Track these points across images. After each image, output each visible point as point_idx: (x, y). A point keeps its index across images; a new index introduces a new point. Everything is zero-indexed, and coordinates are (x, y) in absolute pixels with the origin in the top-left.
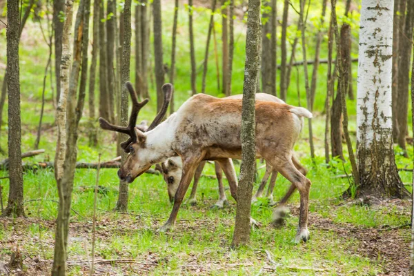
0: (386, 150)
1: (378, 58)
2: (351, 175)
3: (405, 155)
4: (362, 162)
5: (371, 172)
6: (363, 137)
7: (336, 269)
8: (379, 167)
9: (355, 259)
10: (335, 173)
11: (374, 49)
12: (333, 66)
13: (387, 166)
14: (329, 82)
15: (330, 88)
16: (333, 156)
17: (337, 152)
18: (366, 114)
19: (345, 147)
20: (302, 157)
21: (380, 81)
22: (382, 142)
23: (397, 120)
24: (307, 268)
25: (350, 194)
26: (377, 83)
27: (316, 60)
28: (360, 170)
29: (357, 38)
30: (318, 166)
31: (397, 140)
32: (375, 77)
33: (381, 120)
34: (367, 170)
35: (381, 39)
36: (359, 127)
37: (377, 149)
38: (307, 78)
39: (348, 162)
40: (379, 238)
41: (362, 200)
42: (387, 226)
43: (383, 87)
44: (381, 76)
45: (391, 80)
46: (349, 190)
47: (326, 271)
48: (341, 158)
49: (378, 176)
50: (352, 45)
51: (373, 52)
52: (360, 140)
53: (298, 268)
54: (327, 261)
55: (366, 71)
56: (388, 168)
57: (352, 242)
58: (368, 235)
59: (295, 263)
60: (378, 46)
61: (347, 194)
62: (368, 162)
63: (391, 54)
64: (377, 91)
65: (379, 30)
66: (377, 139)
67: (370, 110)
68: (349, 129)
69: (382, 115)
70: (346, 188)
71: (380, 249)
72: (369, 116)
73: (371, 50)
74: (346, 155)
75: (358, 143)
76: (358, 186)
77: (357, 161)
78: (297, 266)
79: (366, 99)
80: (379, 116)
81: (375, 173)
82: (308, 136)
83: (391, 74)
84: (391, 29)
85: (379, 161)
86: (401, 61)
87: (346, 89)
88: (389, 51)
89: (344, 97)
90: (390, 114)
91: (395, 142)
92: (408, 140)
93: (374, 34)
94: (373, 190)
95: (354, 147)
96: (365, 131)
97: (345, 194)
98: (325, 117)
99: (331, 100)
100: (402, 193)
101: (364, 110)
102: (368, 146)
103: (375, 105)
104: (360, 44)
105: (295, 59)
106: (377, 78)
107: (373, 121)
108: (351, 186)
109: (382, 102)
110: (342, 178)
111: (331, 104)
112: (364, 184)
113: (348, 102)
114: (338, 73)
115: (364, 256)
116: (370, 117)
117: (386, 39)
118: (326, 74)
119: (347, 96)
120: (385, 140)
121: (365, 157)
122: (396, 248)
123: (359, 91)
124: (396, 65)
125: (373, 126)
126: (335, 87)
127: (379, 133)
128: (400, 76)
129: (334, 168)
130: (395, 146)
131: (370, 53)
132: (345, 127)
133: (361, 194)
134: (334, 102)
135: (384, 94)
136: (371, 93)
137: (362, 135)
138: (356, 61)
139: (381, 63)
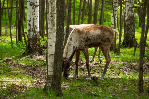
0: (37, 38)
1: (34, 6)
2: (25, 47)
3: (44, 40)
4: (29, 43)
5: (32, 46)
6: (29, 34)
7: (20, 81)
8: (35, 45)
9: (27, 77)
10: (20, 47)
11: (32, 3)
12: (18, 9)
13: (38, 44)
14: (17, 15)
15: (17, 17)
16: (19, 41)
17: (20, 40)
18: (30, 26)
19: (23, 38)
20: (8, 41)
21: (35, 14)
22: (36, 36)
23: (41, 28)
24: (10, 81)
25: (25, 54)
26: (34, 15)
27: (12, 7)
28: (28, 46)
30: (13, 44)
31: (41, 35)
32: (33, 13)
33: (36, 28)
34: (31, 46)
36: (28, 31)
37: (34, 38)
38: (9, 13)
39: (24, 43)
41: (29, 56)
42: (38, 65)
43: (36, 16)
44: (35, 12)
45: (38, 14)
46: (25, 53)
47: (17, 81)
48: (22, 41)
49: (35, 47)
50: (25, 2)
51: (32, 4)
52: (28, 35)
53: (7, 81)
54: (17, 78)
55: (30, 11)
56: (38, 45)
57: (26, 71)
58: (31, 68)
59: (6, 79)
60: (34, 2)
62: (31, 43)
63: (38, 5)
64: (34, 18)
66: (34, 35)
67: (32, 25)
68: (24, 31)
69: (36, 26)
70: (24, 52)
71: (35, 73)
72: (31, 27)
74: (24, 41)
75: (27, 36)
76: (28, 51)
77: (27, 42)
78: (6, 80)
79: (30, 21)
80: (35, 27)
81: (34, 47)
82: (10, 34)
83: (38, 12)
85: (35, 42)
86: (42, 8)
87: (23, 17)
88: (38, 4)
89: (22, 20)
90: (39, 26)
91: (40, 36)
92: (45, 35)
94: (33, 53)
95: (26, 38)
96: (30, 32)
97: (23, 54)
98: (16, 27)
99: (18, 21)
100: (43, 53)
101: (30, 24)
102: (31, 37)
103: (33, 23)
104: (28, 1)
105: (4, 7)
106: (34, 13)
107: (33, 28)
108: (25, 51)
109: (36, 22)
110: (22, 48)
111: (18, 23)
112: (30, 50)
113: (24, 22)
114: (20, 12)
115: (30, 76)
116: (32, 27)
118: (16, 12)
119: (23, 20)
121: (30, 41)
122: (41, 72)
123: (28, 18)
124: (40, 9)
125: (33, 30)
126: (19, 17)
127: (35, 32)
128: (42, 13)
129: (19, 45)
130: (40, 37)
131: (31, 5)
132: (23, 31)
133: (29, 54)
134: (19, 22)
135: (36, 19)
136: (32, 18)
137: (29, 33)
138: (26, 7)
139: (35, 8)
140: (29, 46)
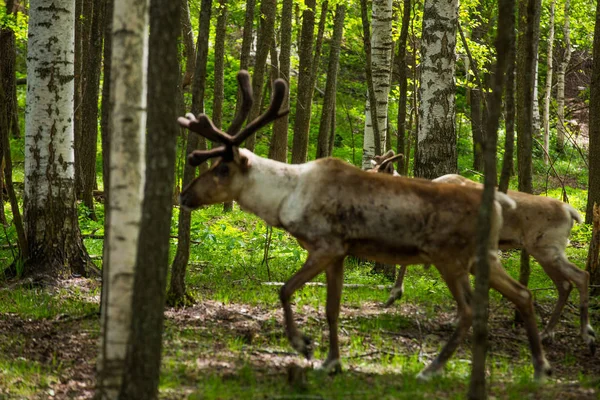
0: (67, 209)
1: (55, 79)
2: (15, 244)
3: (92, 217)
4: (33, 227)
5: (44, 240)
6: (33, 191)
8: (56, 234)
9: (20, 365)
11: (49, 66)
13: (68, 232)
18: (37, 158)
19: (8, 206)
21: (58, 112)
22: (61, 198)
23: (81, 167)
25: (15, 272)
26: (54, 116)
28: (28, 238)
29: (25, 51)
31: (82, 195)
32: (50, 106)
33: (60, 167)
34: (39, 238)
35: (59, 52)
36: (28, 177)
37: (54, 208)
39: (12, 228)
40: (55, 334)
41: (31, 280)
42: (65, 316)
43: (61, 120)
44: (60, 104)
45: (72, 111)
46: (13, 266)
48: (3, 220)
49: (55, 245)
50: (17, 60)
51: (47, 71)
52: (28, 194)
55: (38, 97)
56: (69, 235)
57: (15, 340)
58: (39, 330)
60: (54, 63)
61: (10, 272)
62: (41, 225)
63: (72, 74)
64: (54, 126)
65: (56, 40)
66: (53, 193)
67: (44, 153)
68: (14, 179)
69: (61, 159)
70: (9, 263)
71: (55, 349)
72: (42, 161)
73: (45, 67)
74: (10, 217)
75: (26, 200)
76: (25, 260)
77: (25, 225)
79: (37, 137)
80: (56, 162)
81: (50, 242)
83: (73, 103)
84: (73, 39)
85: (55, 224)
86: (86, 85)
87: (9, 122)
88: (71, 70)
89: (6, 134)
90: (72, 159)
91: (79, 199)
92: (96, 194)
93: (49, 45)
94: (47, 265)
95: (20, 205)
96: (37, 182)
97: (7, 271)
100: (87, 270)
101: (35, 152)
102: (41, 204)
103: (51, 146)
104: (29, 59)
106: (53, 107)
107: (48, 168)
108: (15, 261)
109: (61, 142)
110: (4, 249)
112: (34, 257)
113: (12, 141)
115: (33, 360)
116: (44, 164)
117: (65, 52)
119: (10, 133)
120: (64, 195)
121: (36, 220)
122: (78, 346)
123: (28, 125)
124: (80, 90)
125: (47, 174)
127: (56, 184)
128: (85, 105)
130: (79, 204)
131: (43, 72)
132: (9, 177)
133: (31, 272)
135: (64, 130)
136: (44, 128)
137: (33, 188)
138: (23, 82)
139: (59, 87)
140: (31, 238)
